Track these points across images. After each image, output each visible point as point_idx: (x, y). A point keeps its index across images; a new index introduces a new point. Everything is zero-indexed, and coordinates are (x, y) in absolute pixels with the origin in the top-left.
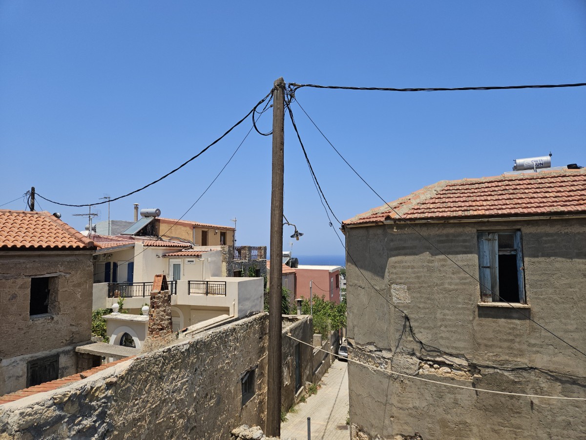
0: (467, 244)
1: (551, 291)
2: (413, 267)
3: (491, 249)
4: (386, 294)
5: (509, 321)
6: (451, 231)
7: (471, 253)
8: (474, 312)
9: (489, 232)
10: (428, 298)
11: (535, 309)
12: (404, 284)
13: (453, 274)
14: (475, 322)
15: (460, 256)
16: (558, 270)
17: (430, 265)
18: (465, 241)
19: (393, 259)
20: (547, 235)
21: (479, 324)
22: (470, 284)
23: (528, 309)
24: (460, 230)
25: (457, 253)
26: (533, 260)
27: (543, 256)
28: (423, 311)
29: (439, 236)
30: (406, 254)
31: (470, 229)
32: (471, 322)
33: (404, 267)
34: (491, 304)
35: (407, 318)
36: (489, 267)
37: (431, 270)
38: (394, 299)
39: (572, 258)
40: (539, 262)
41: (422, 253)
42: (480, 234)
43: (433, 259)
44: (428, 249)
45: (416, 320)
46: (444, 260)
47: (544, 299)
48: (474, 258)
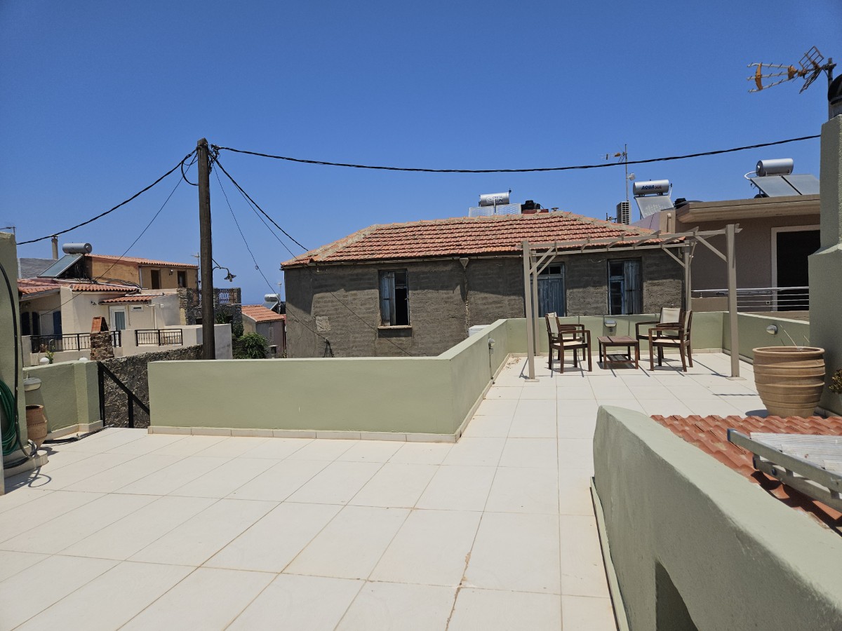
0: (371, 281)
1: (425, 314)
2: (332, 302)
3: (389, 285)
4: (313, 323)
5: (398, 338)
6: (359, 271)
7: (374, 288)
8: (376, 334)
9: (389, 272)
10: (343, 326)
11: (415, 329)
12: (326, 315)
13: (361, 305)
14: (376, 342)
15: (365, 291)
16: (429, 299)
17: (345, 299)
18: (369, 279)
19: (317, 295)
20: (424, 273)
21: (380, 343)
22: (373, 312)
23: (411, 329)
24: (366, 270)
25: (364, 289)
26: (414, 292)
27: (420, 289)
28: (340, 336)
29: (351, 275)
30: (327, 291)
31: (373, 269)
32: (374, 342)
33: (325, 302)
34: (388, 326)
35: (328, 343)
36: (388, 299)
37: (345, 303)
38: (318, 328)
39: (438, 290)
40: (418, 294)
41: (338, 289)
42: (381, 274)
43: (347, 294)
44: (343, 286)
45: (335, 344)
46: (355, 295)
47: (420, 321)
48: (376, 292)
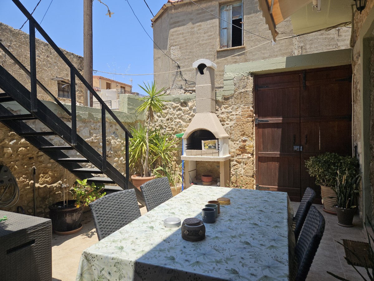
0: (213, 13)
3: (228, 16)
6: (204, 5)
7: (215, 19)
8: (215, 55)
9: (227, 5)
11: (248, 48)
12: (178, 45)
13: (205, 34)
15: (208, 22)
17: (192, 30)
19: (172, 30)
21: (217, 63)
22: (213, 39)
23: (244, 48)
24: (210, 4)
25: (207, 20)
26: (248, 16)
27: (254, 13)
28: (187, 60)
29: (198, 10)
30: (179, 26)
33: (178, 35)
35: (179, 67)
36: (226, 28)
37: (192, 33)
38: (172, 55)
40: (252, 17)
41: (188, 23)
42: (221, 7)
43: (194, 26)
44: (191, 20)
45: (184, 67)
46: (200, 26)
47: (252, 41)
48: (216, 21)
